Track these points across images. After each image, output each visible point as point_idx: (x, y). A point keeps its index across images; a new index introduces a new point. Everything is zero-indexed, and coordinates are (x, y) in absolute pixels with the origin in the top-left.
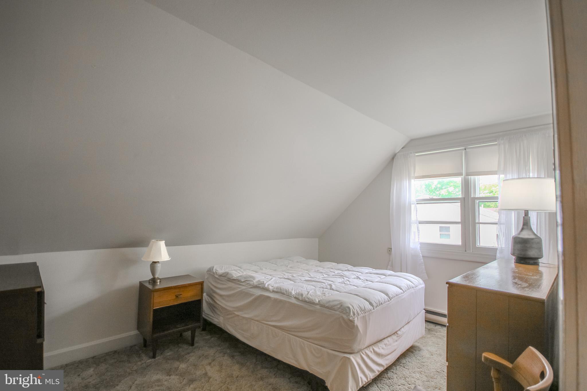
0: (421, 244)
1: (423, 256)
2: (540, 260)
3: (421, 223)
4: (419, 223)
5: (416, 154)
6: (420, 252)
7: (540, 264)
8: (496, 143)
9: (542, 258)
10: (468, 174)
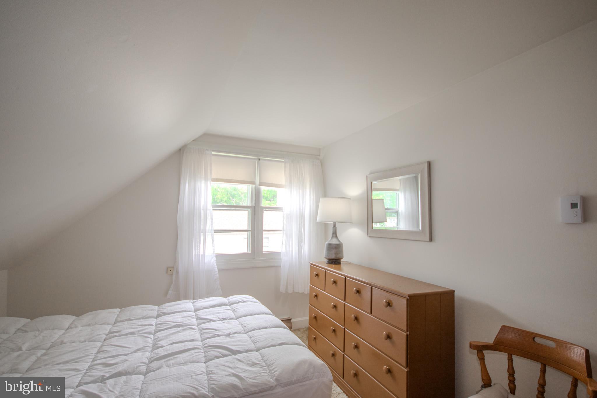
0: (217, 256)
1: (218, 270)
2: (342, 260)
3: (216, 232)
4: (215, 232)
5: (213, 153)
6: (216, 266)
7: (342, 263)
8: (283, 160)
9: (342, 258)
10: (261, 184)
